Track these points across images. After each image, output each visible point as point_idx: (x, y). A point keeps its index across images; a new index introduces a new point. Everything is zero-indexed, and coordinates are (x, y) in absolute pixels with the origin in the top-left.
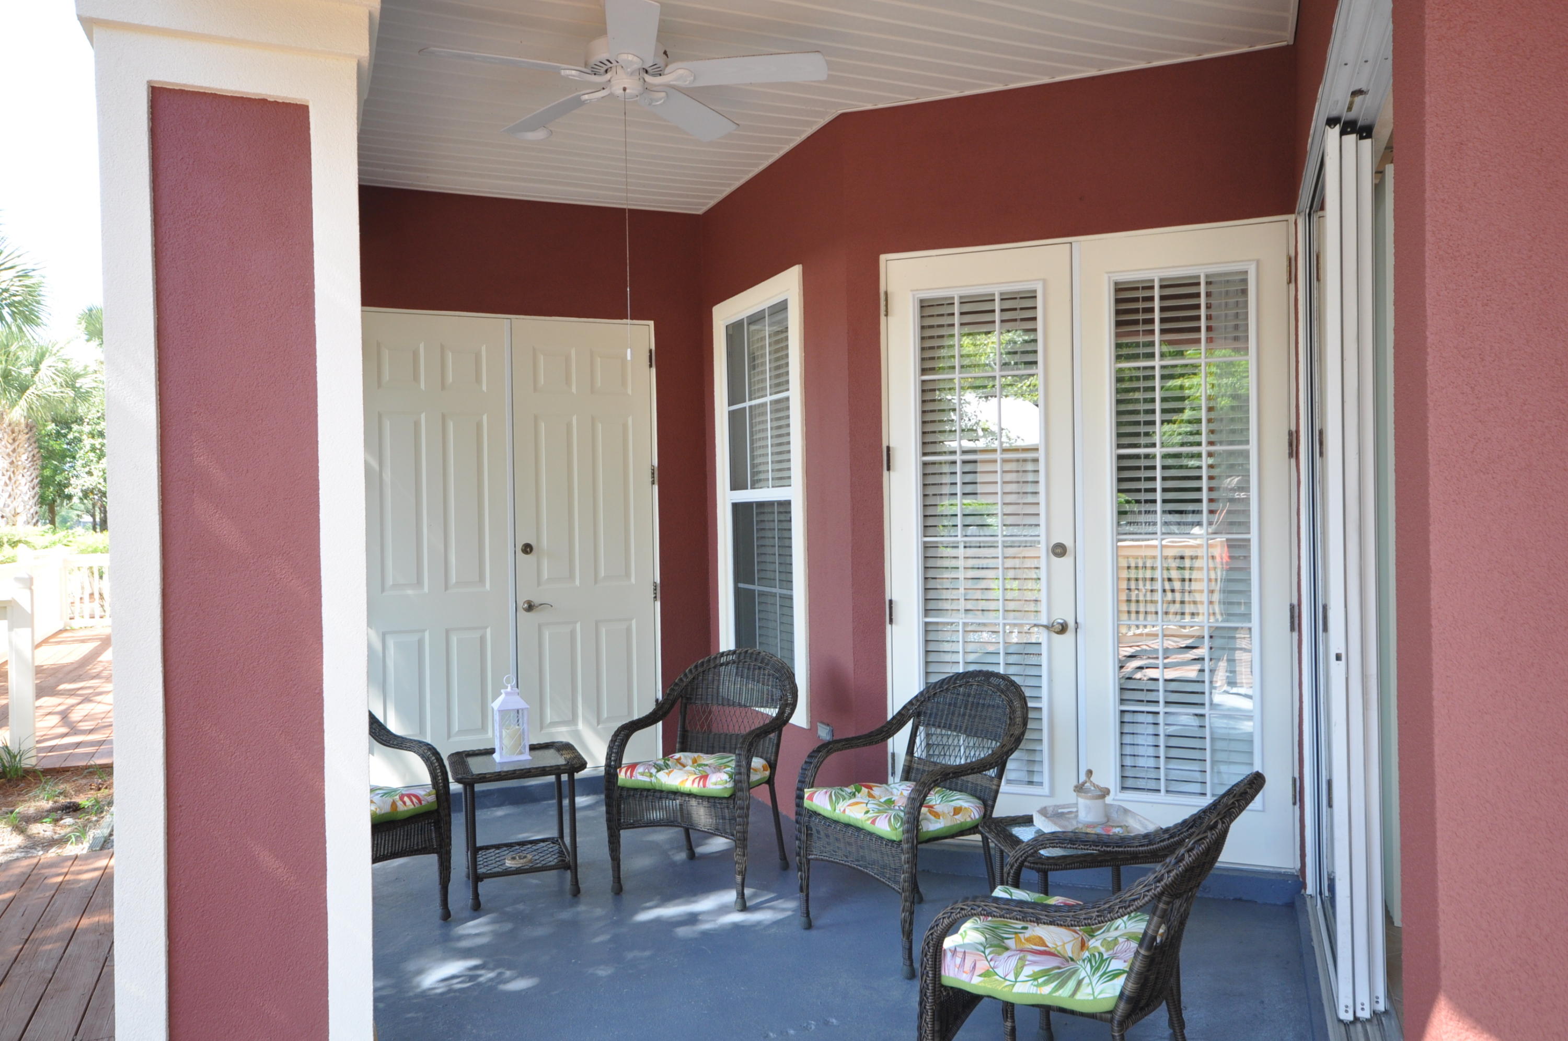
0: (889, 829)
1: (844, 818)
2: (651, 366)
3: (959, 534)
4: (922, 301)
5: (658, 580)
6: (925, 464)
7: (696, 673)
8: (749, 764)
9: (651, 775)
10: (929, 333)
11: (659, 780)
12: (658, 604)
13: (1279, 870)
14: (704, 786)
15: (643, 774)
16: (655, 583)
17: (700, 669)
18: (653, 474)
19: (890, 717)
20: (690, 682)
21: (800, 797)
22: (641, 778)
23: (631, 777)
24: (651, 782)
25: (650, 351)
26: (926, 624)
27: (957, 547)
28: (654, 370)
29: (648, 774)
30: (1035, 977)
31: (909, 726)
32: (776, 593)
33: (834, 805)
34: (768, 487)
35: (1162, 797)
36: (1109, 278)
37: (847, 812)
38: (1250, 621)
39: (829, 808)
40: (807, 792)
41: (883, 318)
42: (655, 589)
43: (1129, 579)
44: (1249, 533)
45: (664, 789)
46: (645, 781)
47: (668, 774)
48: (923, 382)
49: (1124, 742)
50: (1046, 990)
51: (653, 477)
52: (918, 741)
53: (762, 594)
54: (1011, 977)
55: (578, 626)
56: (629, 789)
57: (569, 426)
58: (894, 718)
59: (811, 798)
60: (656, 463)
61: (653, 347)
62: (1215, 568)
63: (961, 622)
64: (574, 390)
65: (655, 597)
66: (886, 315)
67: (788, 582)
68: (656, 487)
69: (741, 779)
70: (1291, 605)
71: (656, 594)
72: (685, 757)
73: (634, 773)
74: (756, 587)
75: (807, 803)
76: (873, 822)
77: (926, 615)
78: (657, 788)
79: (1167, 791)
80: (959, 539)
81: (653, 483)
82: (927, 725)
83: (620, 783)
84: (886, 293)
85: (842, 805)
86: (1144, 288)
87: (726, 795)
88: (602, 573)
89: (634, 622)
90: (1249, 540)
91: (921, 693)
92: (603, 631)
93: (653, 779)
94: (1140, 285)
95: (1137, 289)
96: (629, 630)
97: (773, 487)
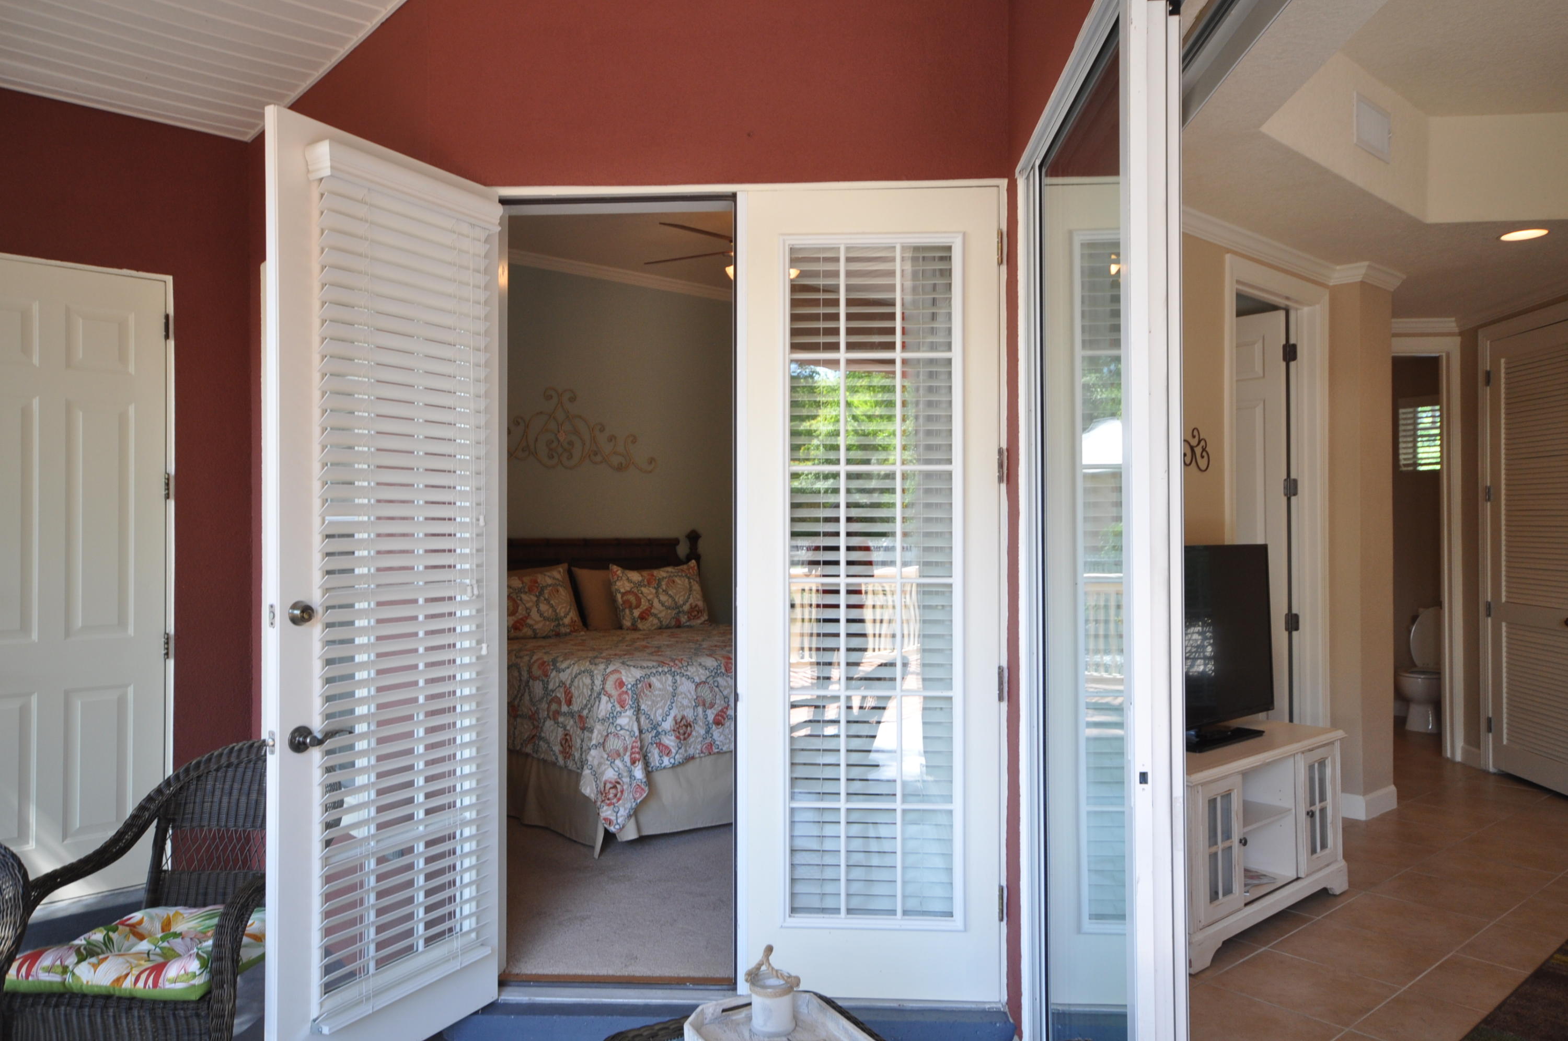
2: (167, 337)
5: (171, 630)
7: (187, 780)
11: (78, 978)
12: (171, 663)
13: (982, 1006)
14: (155, 984)
15: (49, 970)
17: (193, 774)
18: (167, 484)
20: (174, 795)
22: (45, 977)
23: (27, 977)
24: (63, 982)
25: (167, 317)
28: (171, 343)
29: (60, 969)
35: (842, 919)
36: (784, 241)
38: (950, 688)
42: (167, 643)
43: (802, 635)
44: (951, 576)
45: (85, 990)
46: (51, 983)
47: (95, 966)
49: (796, 862)
51: (167, 489)
55: (34, 700)
56: (25, 996)
57: (26, 414)
60: (172, 470)
61: (171, 311)
62: (908, 621)
64: (36, 360)
65: (167, 654)
68: (172, 504)
70: (1000, 668)
71: (167, 649)
72: (151, 918)
73: (34, 969)
78: (75, 991)
79: (849, 911)
81: (167, 497)
86: (826, 260)
88: (79, 622)
90: (950, 585)
92: (78, 705)
93: (69, 978)
94: (821, 255)
95: (817, 260)
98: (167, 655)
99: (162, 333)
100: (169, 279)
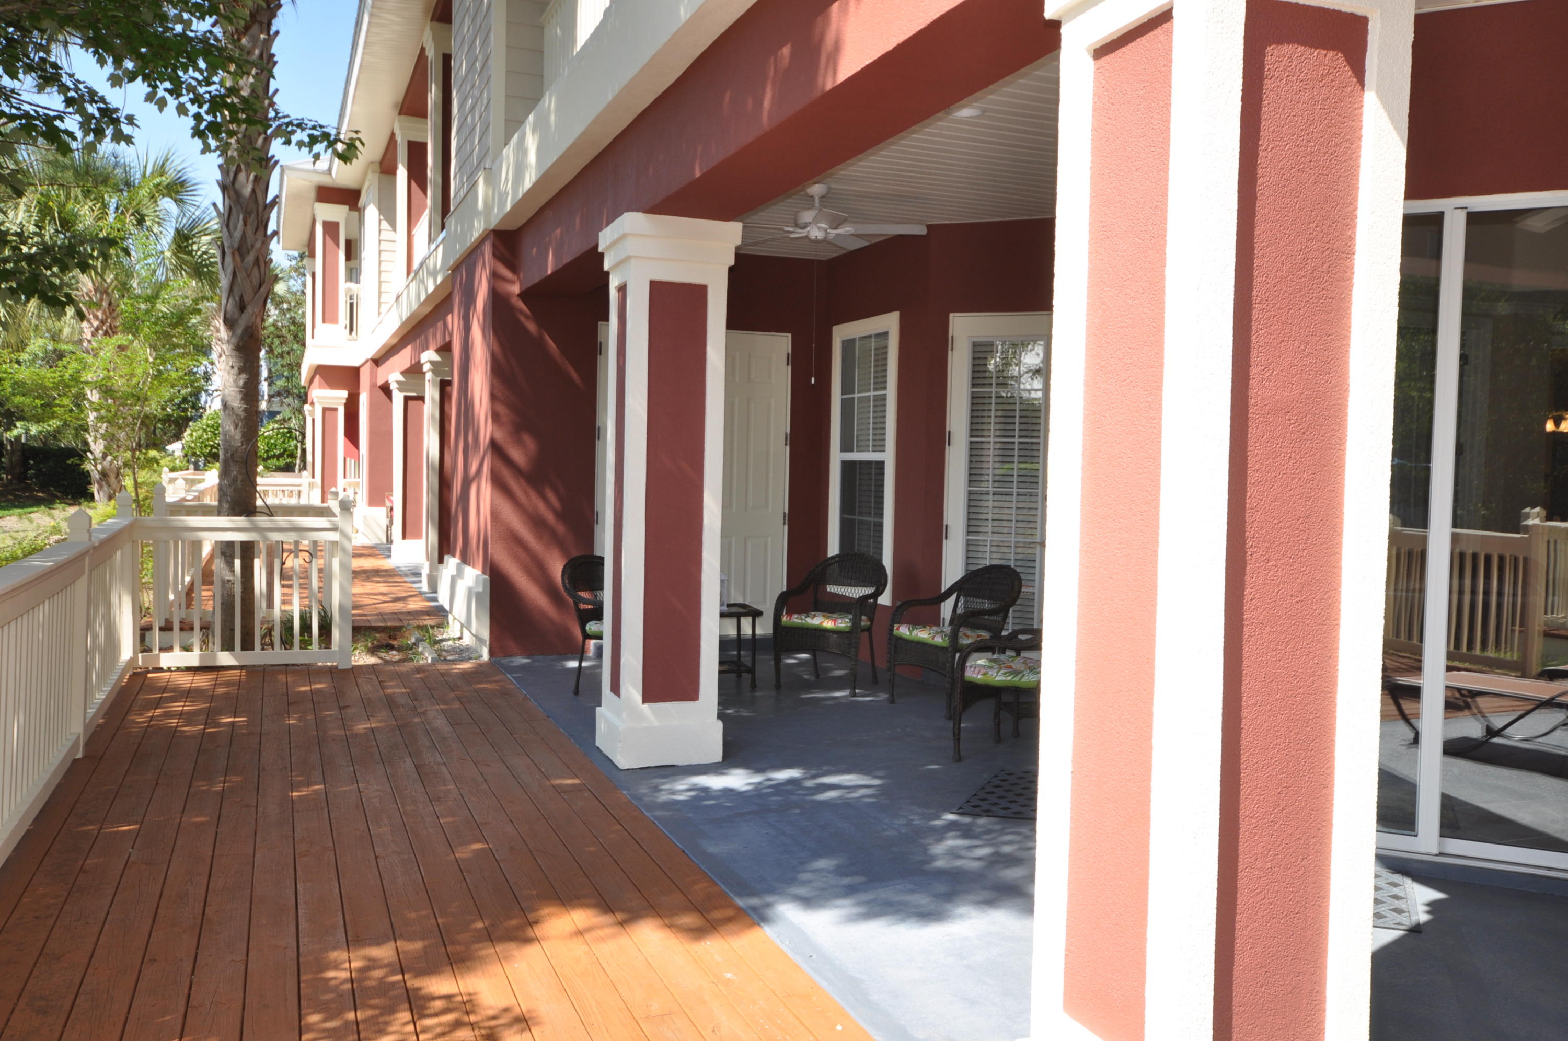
0: (941, 640)
1: (916, 639)
2: (788, 364)
3: (990, 486)
4: (974, 342)
5: (787, 511)
6: (971, 442)
8: (861, 617)
9: (802, 619)
10: (977, 362)
16: (785, 513)
19: (943, 591)
21: (892, 630)
25: (788, 354)
26: (968, 540)
27: (988, 494)
28: (790, 367)
30: (1004, 674)
31: (955, 596)
32: (870, 521)
33: (911, 632)
34: (869, 451)
37: (919, 634)
39: (908, 633)
40: (896, 626)
41: (950, 352)
48: (973, 392)
50: (1009, 678)
51: (786, 440)
52: (959, 604)
53: (861, 522)
54: (995, 674)
58: (946, 591)
59: (898, 629)
61: (790, 352)
63: (989, 539)
66: (952, 350)
67: (881, 515)
69: (855, 622)
74: (857, 518)
75: (895, 632)
76: (933, 639)
77: (968, 535)
80: (990, 489)
81: (786, 444)
82: (965, 596)
83: (783, 624)
84: (952, 337)
85: (915, 633)
87: (847, 630)
89: (770, 539)
91: (962, 578)
96: (766, 544)
97: (873, 451)
98: (784, 523)
99: (786, 362)
100: (790, 335)
